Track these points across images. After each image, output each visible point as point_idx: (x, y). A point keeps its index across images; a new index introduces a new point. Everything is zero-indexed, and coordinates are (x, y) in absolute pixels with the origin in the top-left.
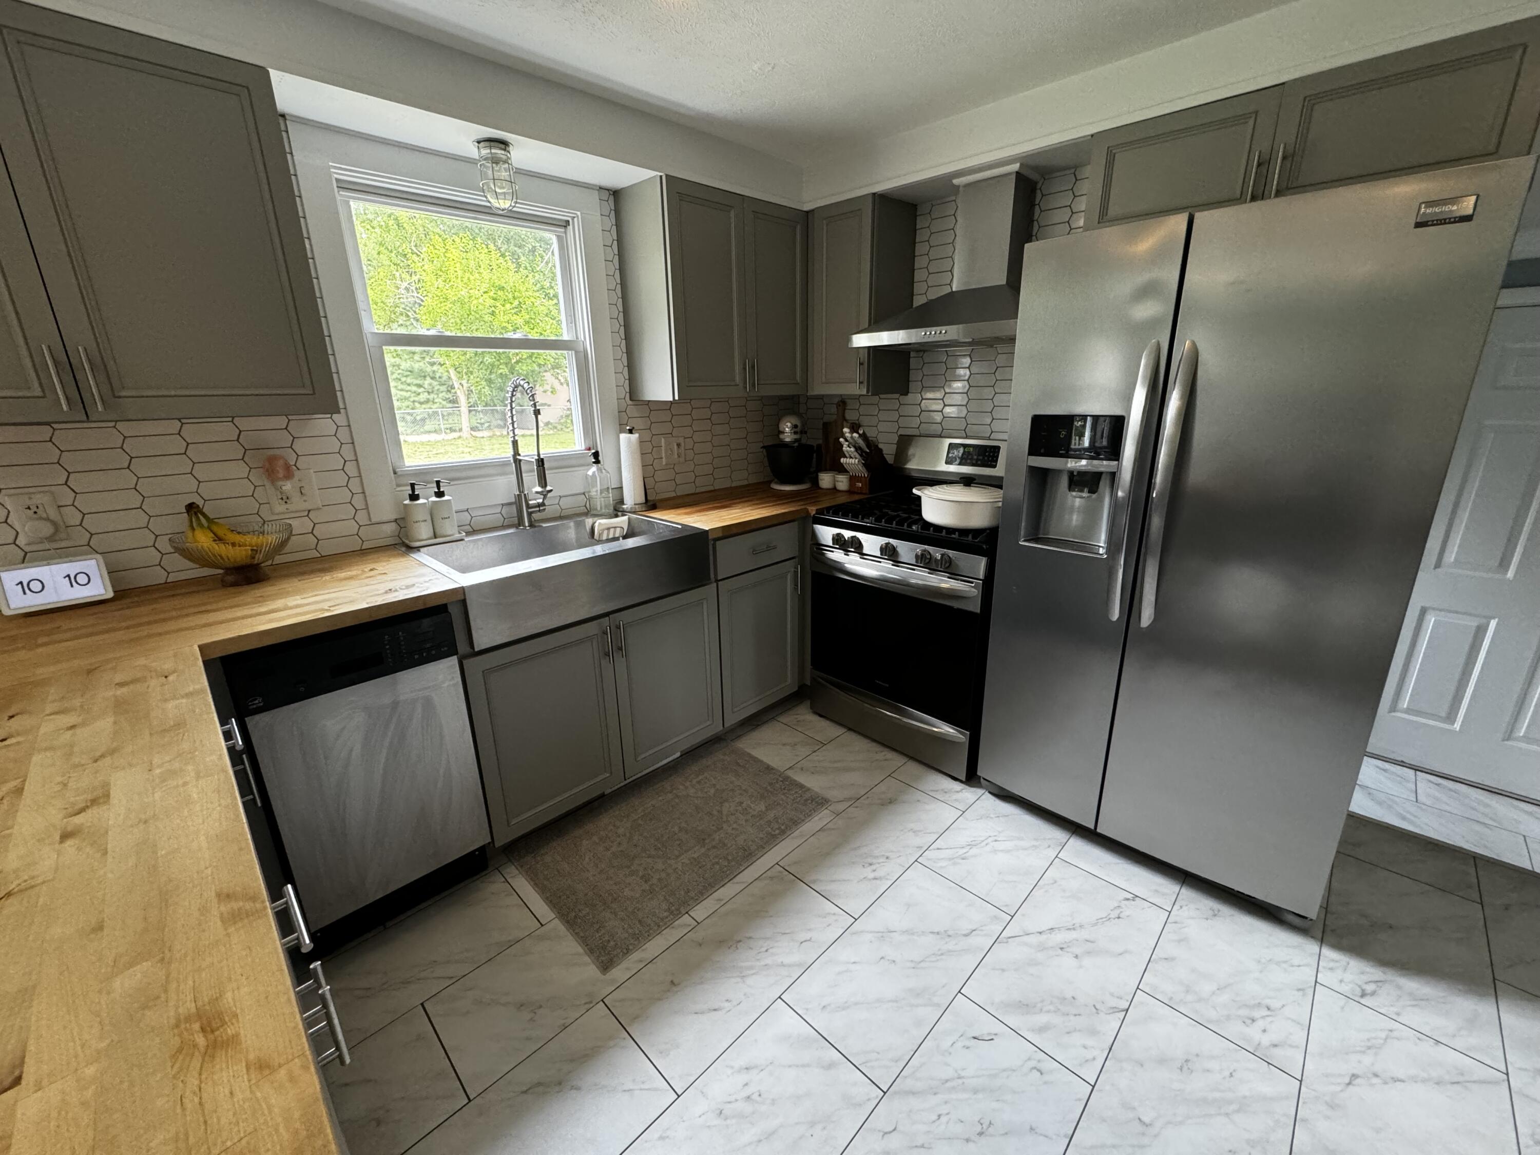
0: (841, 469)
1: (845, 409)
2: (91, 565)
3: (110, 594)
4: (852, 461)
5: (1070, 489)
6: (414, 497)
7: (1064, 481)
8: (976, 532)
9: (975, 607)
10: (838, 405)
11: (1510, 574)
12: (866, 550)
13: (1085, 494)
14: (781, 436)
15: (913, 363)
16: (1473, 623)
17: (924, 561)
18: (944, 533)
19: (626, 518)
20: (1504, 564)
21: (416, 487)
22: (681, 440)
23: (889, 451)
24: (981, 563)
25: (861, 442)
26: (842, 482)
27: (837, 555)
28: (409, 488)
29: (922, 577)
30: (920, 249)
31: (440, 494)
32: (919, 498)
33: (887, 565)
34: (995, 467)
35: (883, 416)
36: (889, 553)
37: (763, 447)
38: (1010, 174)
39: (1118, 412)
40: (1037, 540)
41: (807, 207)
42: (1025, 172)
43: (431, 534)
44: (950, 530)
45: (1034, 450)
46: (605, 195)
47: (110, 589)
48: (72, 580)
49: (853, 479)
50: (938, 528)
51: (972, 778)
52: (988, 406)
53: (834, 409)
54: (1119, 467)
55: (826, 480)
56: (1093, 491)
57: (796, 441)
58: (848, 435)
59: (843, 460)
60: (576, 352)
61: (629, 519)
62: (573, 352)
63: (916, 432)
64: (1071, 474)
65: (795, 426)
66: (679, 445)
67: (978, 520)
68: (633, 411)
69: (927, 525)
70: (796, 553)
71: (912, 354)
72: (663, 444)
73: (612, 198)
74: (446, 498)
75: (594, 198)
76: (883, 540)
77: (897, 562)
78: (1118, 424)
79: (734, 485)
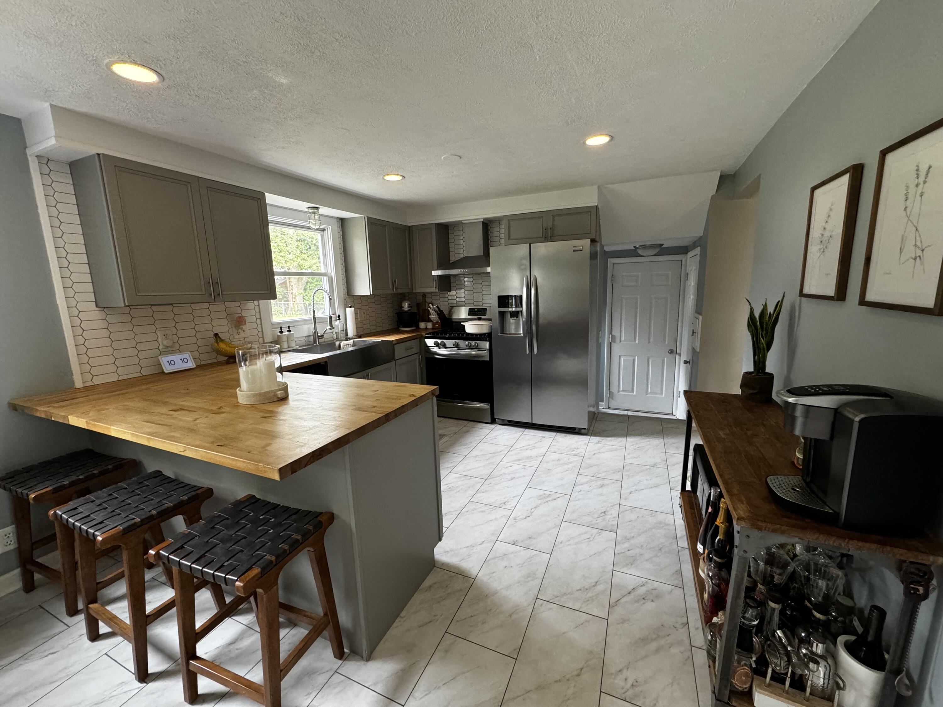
0: (429, 320)
1: (425, 298)
2: (187, 355)
3: (195, 366)
4: (434, 316)
5: (511, 317)
6: (281, 332)
7: (509, 316)
8: (484, 334)
9: (487, 359)
10: (423, 296)
11: (637, 342)
12: (447, 346)
13: (515, 318)
14: (403, 309)
15: (452, 280)
16: (632, 358)
17: (470, 347)
18: (474, 336)
19: (352, 341)
20: (635, 340)
21: (282, 328)
22: (365, 311)
23: (446, 312)
24: (488, 343)
25: (437, 309)
26: (430, 325)
27: (436, 349)
28: (280, 329)
29: (468, 352)
30: (451, 240)
31: (289, 331)
32: (464, 326)
33: (456, 350)
34: (486, 315)
35: (441, 300)
36: (457, 346)
37: (396, 313)
38: (480, 222)
39: (521, 294)
40: (504, 334)
41: (409, 225)
42: (485, 221)
43: (287, 347)
44: (476, 335)
45: (499, 306)
46: (338, 220)
47: (194, 364)
48: (182, 360)
49: (434, 324)
50: (472, 334)
51: (493, 421)
52: (481, 295)
53: (421, 298)
54: (523, 309)
55: (422, 325)
56: (517, 317)
57: (409, 310)
58: (432, 307)
59: (430, 316)
60: (329, 277)
61: (353, 341)
62: (327, 277)
63: (455, 305)
64: (510, 312)
65: (409, 304)
66: (364, 313)
67: (485, 330)
68: (348, 300)
69: (468, 334)
70: (419, 351)
71: (451, 277)
72: (359, 312)
73: (340, 221)
74: (292, 333)
75: (335, 220)
76: (453, 341)
77: (459, 348)
78: (521, 297)
79: (384, 329)
